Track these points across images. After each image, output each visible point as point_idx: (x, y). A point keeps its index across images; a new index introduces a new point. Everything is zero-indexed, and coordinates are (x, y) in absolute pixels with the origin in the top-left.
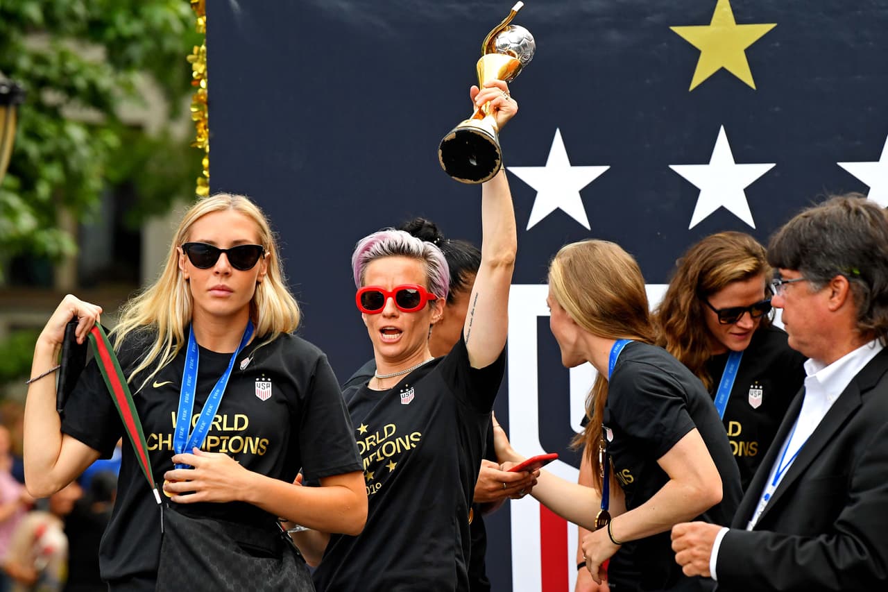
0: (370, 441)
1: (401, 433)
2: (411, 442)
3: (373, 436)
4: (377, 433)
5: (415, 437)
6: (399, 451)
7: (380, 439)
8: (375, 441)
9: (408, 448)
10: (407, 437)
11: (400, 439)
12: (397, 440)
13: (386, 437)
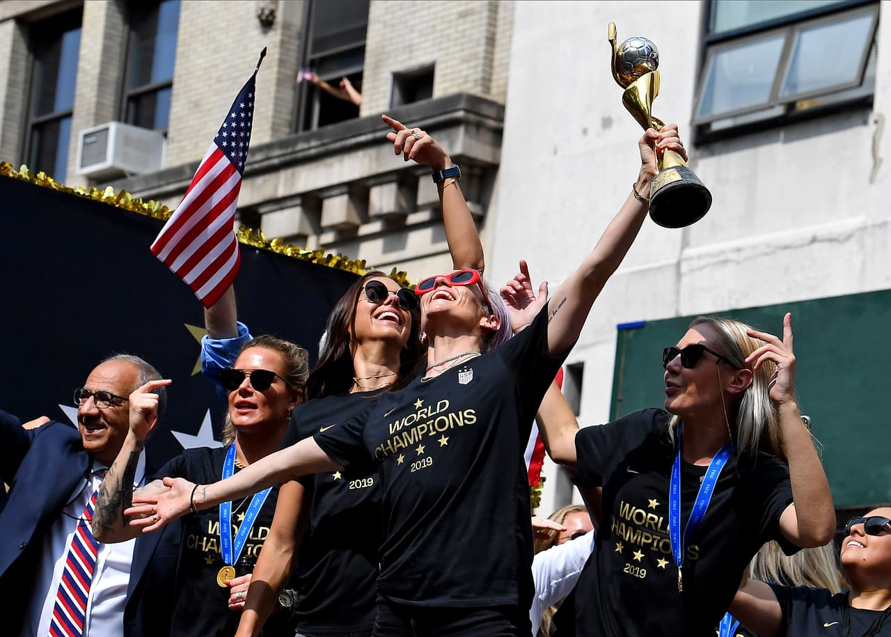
0: (421, 413)
1: (454, 409)
2: (464, 418)
3: (426, 410)
4: (430, 407)
5: (468, 414)
6: (452, 427)
7: (431, 413)
8: (427, 414)
9: (461, 424)
10: (460, 413)
11: (453, 414)
12: (450, 415)
13: (438, 412)
